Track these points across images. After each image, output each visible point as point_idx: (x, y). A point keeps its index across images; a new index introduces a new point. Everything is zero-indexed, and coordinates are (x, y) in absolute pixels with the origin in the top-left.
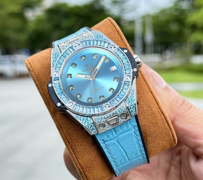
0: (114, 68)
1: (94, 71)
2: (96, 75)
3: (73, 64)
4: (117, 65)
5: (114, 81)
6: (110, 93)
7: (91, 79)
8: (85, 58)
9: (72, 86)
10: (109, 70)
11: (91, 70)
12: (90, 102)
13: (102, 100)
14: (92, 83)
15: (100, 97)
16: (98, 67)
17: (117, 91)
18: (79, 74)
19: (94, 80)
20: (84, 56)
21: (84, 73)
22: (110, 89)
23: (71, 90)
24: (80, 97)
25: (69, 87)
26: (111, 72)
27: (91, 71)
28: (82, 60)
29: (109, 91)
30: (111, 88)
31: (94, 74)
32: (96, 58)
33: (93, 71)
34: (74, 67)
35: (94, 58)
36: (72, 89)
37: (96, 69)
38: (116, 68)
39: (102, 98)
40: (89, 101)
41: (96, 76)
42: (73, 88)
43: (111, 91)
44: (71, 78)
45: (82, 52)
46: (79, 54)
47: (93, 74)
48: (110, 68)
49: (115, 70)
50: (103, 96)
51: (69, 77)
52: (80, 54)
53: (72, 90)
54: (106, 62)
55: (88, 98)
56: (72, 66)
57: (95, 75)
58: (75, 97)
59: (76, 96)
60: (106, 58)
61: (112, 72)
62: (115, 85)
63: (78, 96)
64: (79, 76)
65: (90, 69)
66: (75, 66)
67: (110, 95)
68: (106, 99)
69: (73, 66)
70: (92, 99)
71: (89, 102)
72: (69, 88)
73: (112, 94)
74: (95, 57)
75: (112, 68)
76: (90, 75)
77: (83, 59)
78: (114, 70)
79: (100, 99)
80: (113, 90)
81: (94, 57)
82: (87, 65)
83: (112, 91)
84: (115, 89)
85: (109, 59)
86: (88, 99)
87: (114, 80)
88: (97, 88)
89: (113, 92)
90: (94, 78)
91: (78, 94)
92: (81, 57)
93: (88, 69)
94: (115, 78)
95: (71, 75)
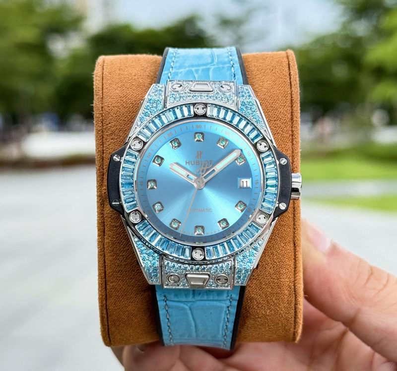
0: (246, 182)
1: (207, 170)
2: (208, 182)
3: (176, 140)
4: (255, 178)
5: (236, 208)
6: (219, 229)
7: (195, 185)
8: (203, 138)
9: (154, 181)
10: (236, 182)
11: (204, 166)
12: (174, 228)
13: (198, 234)
14: (193, 192)
15: (196, 227)
16: (219, 167)
17: (233, 230)
18: (177, 164)
19: (200, 189)
20: (202, 133)
21: (188, 166)
22: (221, 220)
23: (149, 188)
24: (160, 211)
25: (149, 181)
26: (238, 187)
27: (202, 168)
28: (196, 140)
29: (218, 224)
30: (225, 220)
31: (204, 177)
32: (223, 148)
33: (205, 171)
34: (175, 147)
35: (218, 145)
36: (152, 188)
37: (214, 170)
38: (249, 185)
39: (199, 231)
40: (174, 226)
41: (206, 183)
42: (155, 187)
43: (222, 225)
44: (160, 164)
45: (203, 125)
46: (195, 127)
47: (205, 175)
48: (239, 179)
49: (247, 188)
50: (202, 227)
51: (156, 162)
52: (197, 127)
53: (151, 190)
54: (238, 164)
55: (174, 220)
56: (171, 142)
57: (205, 180)
58: (151, 205)
59: (154, 206)
60: (242, 156)
61: (241, 188)
62: (233, 215)
63: (156, 207)
64: (176, 168)
65: (202, 164)
66: (177, 145)
67: (217, 232)
68: (206, 235)
69: (174, 145)
70: (180, 223)
71: (172, 227)
72: (148, 183)
73: (221, 230)
74: (222, 144)
75: (244, 180)
76: (198, 176)
77: (197, 138)
78: (245, 186)
79: (195, 232)
80: (228, 224)
81: (220, 145)
82: (199, 155)
83: (224, 225)
84: (231, 224)
85: (246, 160)
86: (172, 221)
87: (236, 206)
88: (198, 206)
89: (224, 228)
90: (202, 185)
91: (159, 203)
92: (196, 133)
93: (197, 163)
94: (240, 202)
95: (162, 159)
